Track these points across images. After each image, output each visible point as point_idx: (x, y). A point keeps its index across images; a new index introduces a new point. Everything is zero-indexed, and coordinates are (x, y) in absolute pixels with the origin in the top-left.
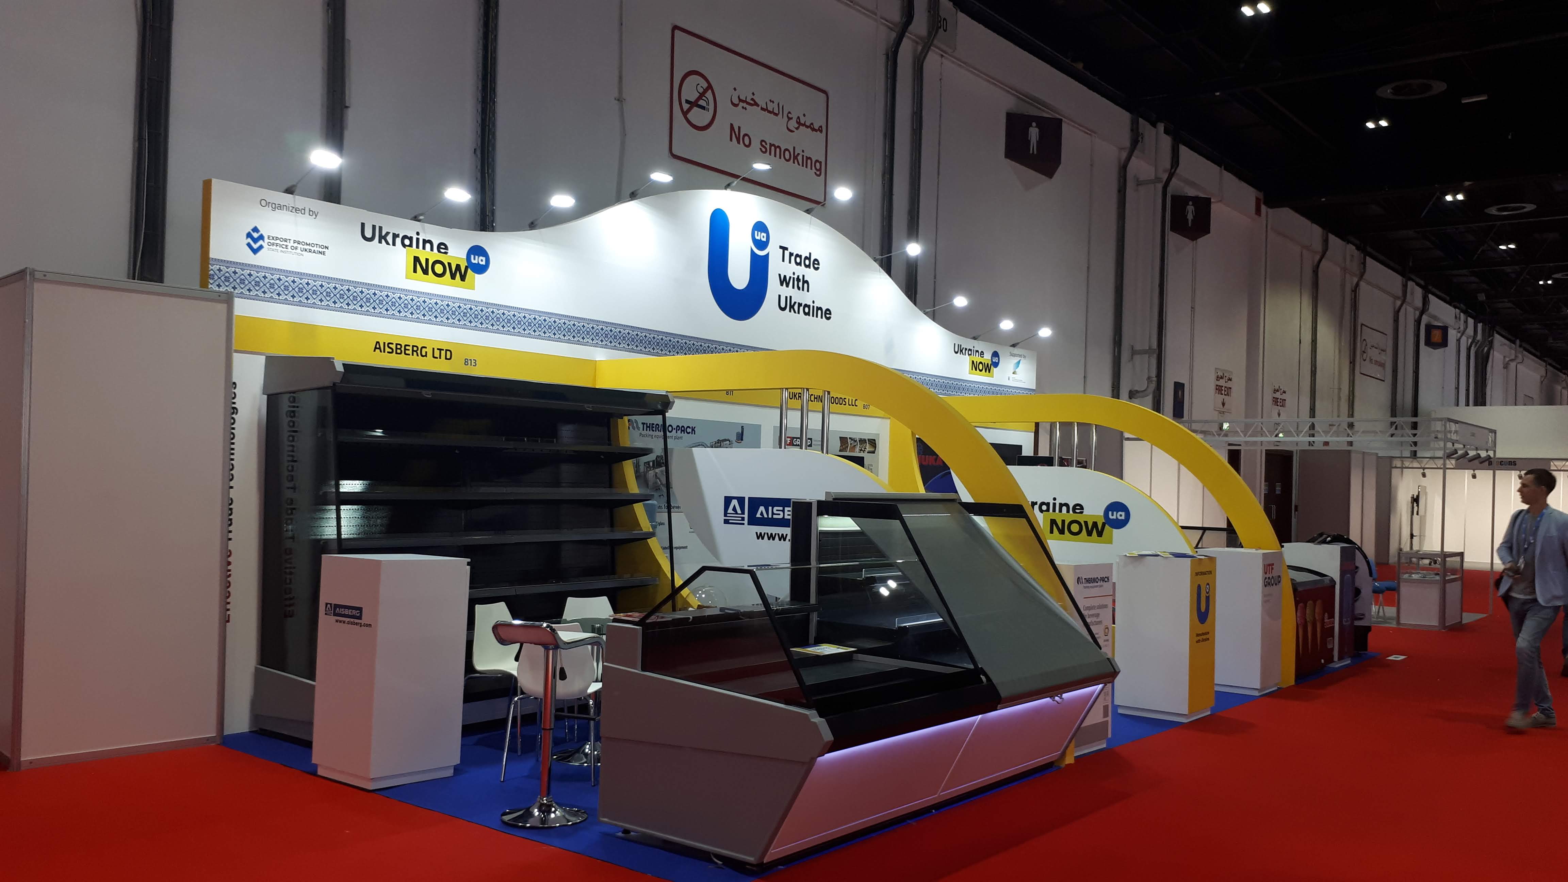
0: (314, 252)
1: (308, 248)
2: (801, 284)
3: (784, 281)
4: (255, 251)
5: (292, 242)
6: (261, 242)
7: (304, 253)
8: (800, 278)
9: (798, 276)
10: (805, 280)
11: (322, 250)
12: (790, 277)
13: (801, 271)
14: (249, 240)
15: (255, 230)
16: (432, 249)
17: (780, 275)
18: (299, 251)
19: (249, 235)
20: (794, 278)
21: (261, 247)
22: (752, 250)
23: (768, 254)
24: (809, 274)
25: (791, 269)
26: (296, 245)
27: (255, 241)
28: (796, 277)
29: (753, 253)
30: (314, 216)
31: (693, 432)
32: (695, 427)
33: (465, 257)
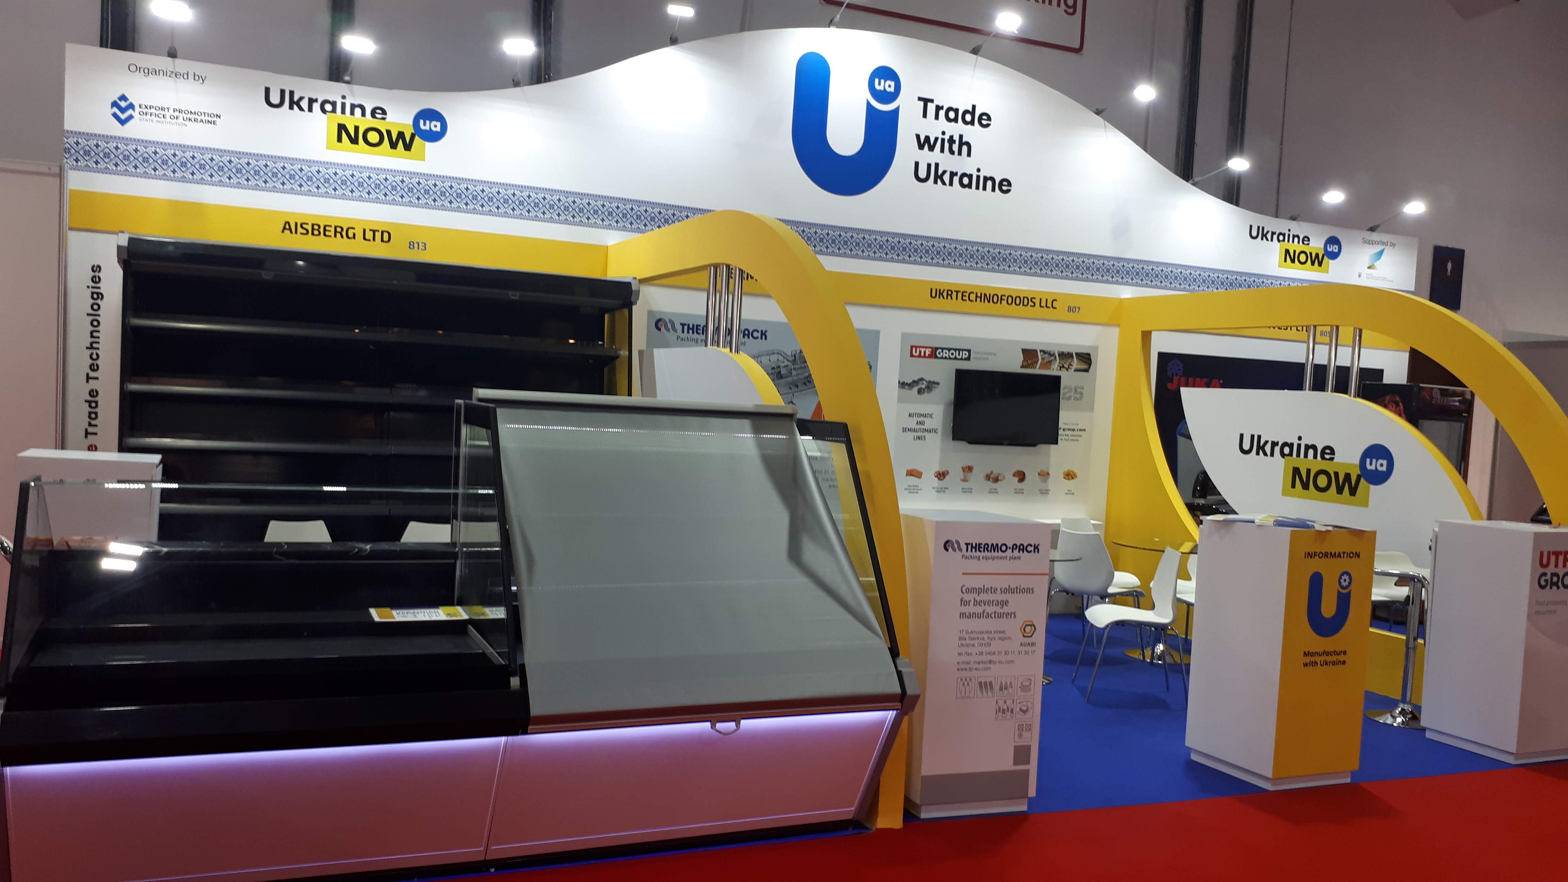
0: (202, 121)
1: (193, 116)
2: (955, 147)
3: (924, 143)
4: (123, 122)
5: (171, 111)
6: (130, 112)
7: (187, 122)
8: (954, 138)
9: (951, 137)
10: (964, 140)
11: (212, 119)
12: (936, 139)
13: (956, 129)
14: (115, 110)
15: (123, 98)
16: (363, 114)
17: (918, 136)
18: (181, 120)
19: (114, 104)
20: (943, 140)
21: (131, 117)
22: (868, 103)
23: (897, 110)
24: (972, 133)
25: (935, 128)
26: (177, 114)
27: (123, 110)
28: (947, 137)
29: (869, 106)
30: (201, 80)
31: (764, 337)
32: (766, 331)
33: (411, 122)
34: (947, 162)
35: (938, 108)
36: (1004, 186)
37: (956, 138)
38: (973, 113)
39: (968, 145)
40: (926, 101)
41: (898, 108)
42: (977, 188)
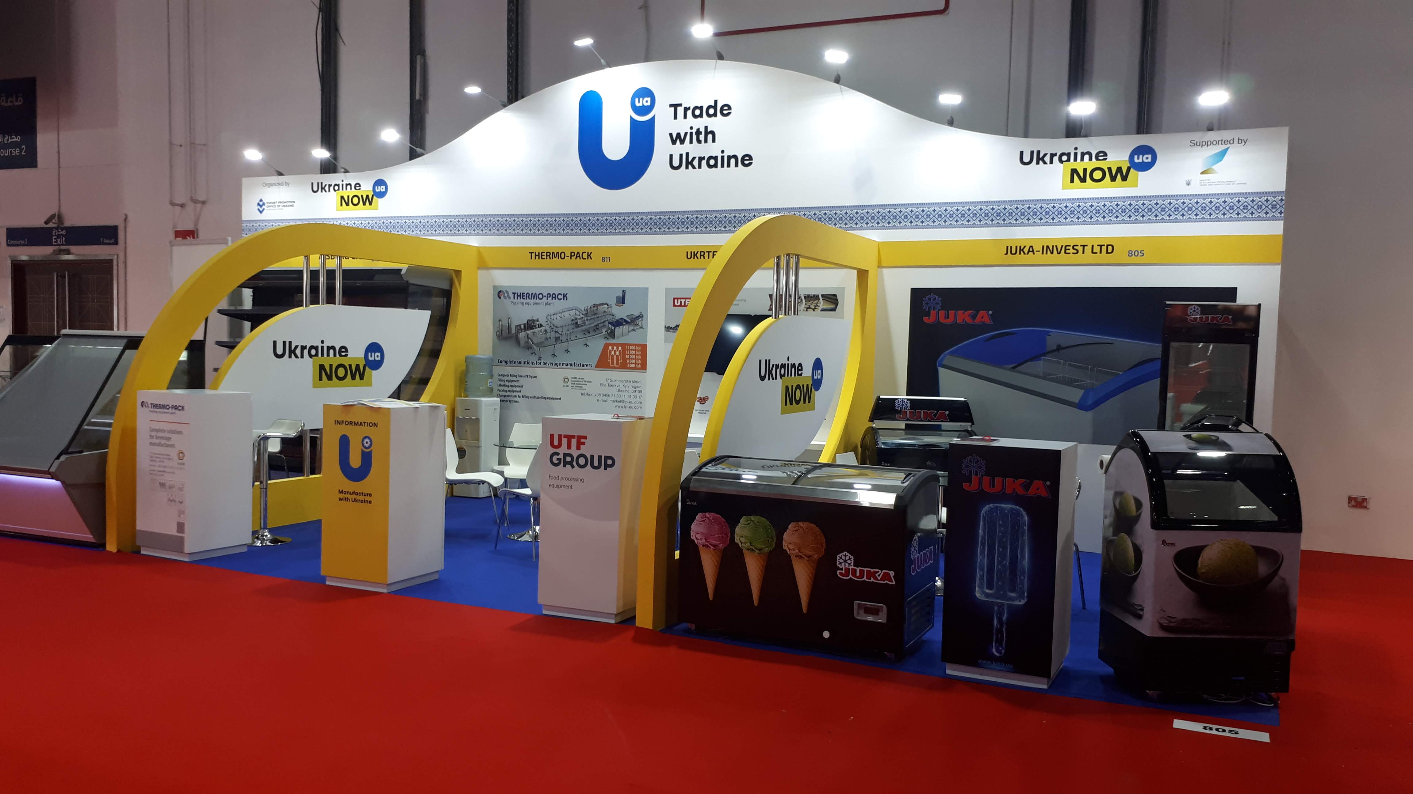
0: (288, 206)
1: (286, 204)
2: (702, 137)
3: (677, 139)
4: (261, 212)
5: (278, 203)
6: (264, 207)
7: (283, 208)
8: (701, 130)
9: (698, 130)
10: (709, 130)
11: (291, 204)
12: (686, 134)
13: (700, 124)
14: (259, 207)
15: (261, 200)
16: (351, 189)
17: (671, 135)
18: (281, 207)
19: (259, 204)
20: (691, 133)
21: (264, 209)
22: (631, 118)
23: (653, 119)
24: (716, 123)
25: (684, 125)
26: (280, 204)
27: (261, 206)
28: (694, 131)
29: (632, 120)
30: (288, 185)
31: (565, 298)
32: (567, 294)
33: (371, 189)
34: (695, 150)
35: (686, 109)
36: (747, 160)
37: (702, 130)
38: (715, 107)
39: (713, 133)
40: (675, 106)
41: (654, 116)
42: (722, 166)
